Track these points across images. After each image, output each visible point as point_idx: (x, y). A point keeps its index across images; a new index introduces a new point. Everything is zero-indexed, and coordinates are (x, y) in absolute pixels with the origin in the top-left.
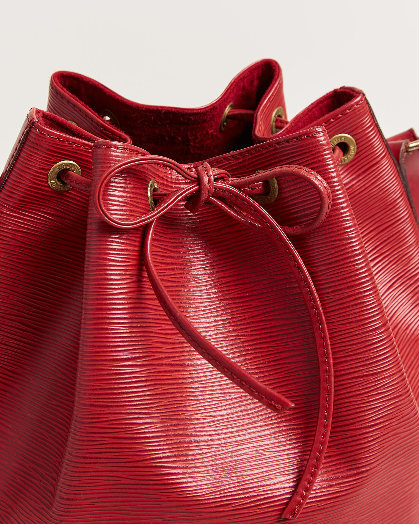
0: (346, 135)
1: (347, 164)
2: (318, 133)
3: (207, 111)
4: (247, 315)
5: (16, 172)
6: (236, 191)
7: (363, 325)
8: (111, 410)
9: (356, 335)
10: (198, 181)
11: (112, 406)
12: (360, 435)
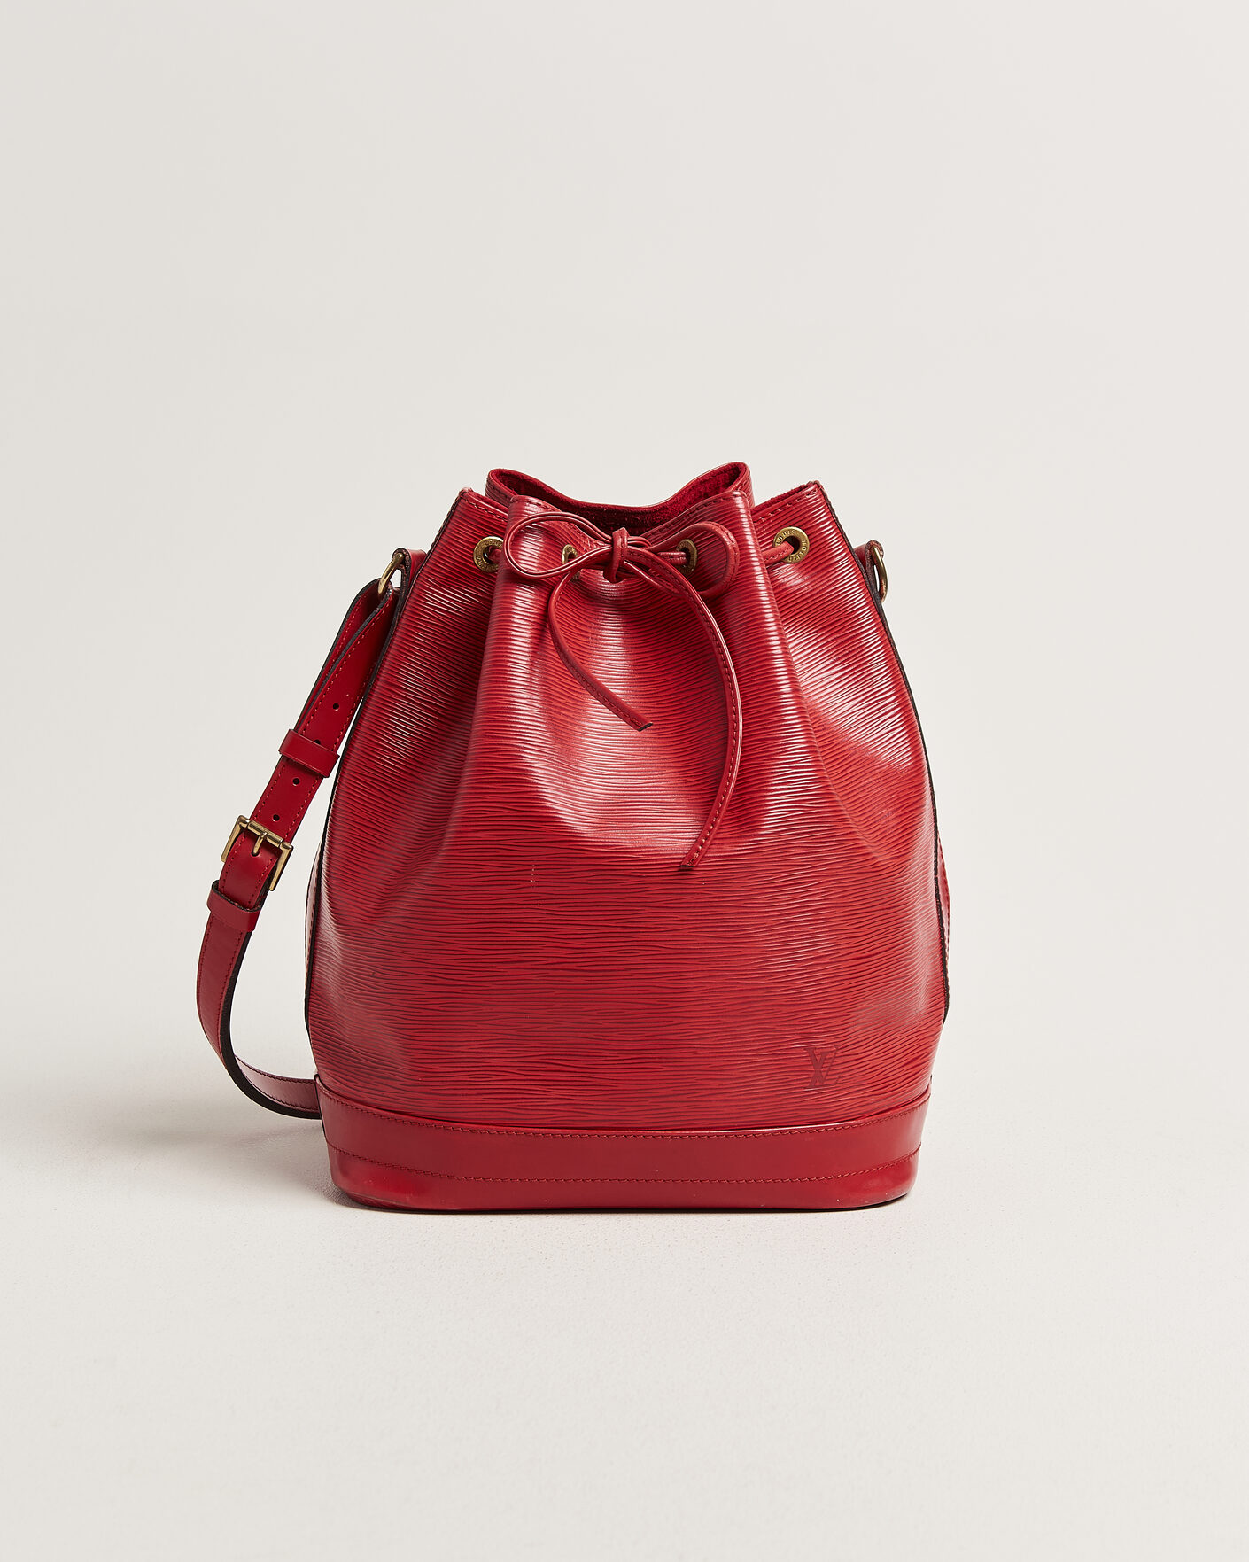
0: (795, 528)
1: (799, 563)
2: (736, 496)
3: (656, 511)
4: (638, 650)
5: (442, 544)
6: (652, 554)
7: (768, 687)
8: (504, 741)
9: (760, 697)
10: (612, 543)
11: (504, 738)
12: (757, 797)
